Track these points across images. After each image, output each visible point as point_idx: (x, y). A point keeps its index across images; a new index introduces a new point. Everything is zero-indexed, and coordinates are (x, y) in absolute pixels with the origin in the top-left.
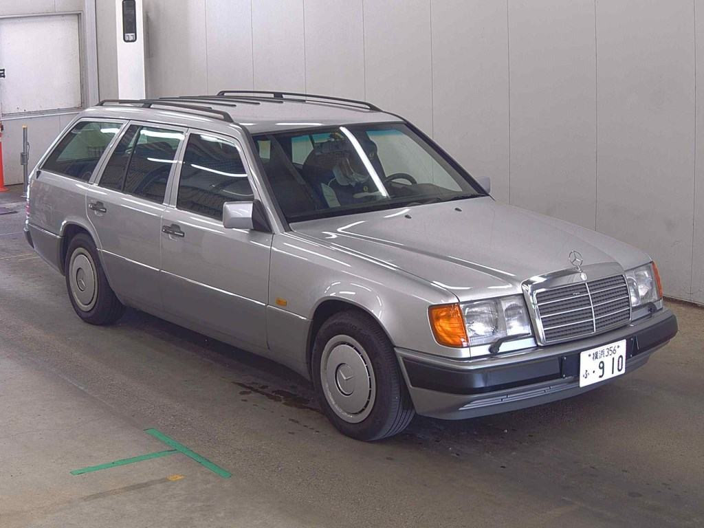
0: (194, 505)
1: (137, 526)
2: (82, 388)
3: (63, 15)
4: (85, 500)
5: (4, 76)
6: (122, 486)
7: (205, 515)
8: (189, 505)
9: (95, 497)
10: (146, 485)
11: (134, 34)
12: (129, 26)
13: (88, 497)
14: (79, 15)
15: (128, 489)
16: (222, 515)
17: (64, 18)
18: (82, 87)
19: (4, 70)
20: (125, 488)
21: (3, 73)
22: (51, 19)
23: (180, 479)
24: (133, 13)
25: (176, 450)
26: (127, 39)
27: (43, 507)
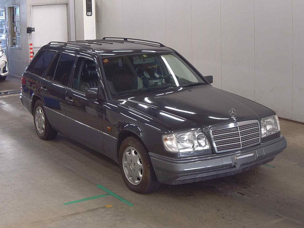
0: (117, 218)
1: (92, 227)
2: (68, 167)
3: (60, 4)
4: (69, 216)
5: (34, 31)
6: (85, 210)
7: (122, 222)
8: (115, 218)
9: (74, 214)
10: (96, 209)
11: (91, 13)
12: (89, 9)
13: (71, 214)
14: (67, 4)
15: (89, 211)
16: (129, 222)
17: (60, 5)
18: (68, 35)
19: (34, 28)
20: (87, 211)
21: (34, 30)
22: (55, 6)
23: (111, 207)
24: (91, 3)
25: (109, 194)
26: (88, 15)
27: (51, 219)
